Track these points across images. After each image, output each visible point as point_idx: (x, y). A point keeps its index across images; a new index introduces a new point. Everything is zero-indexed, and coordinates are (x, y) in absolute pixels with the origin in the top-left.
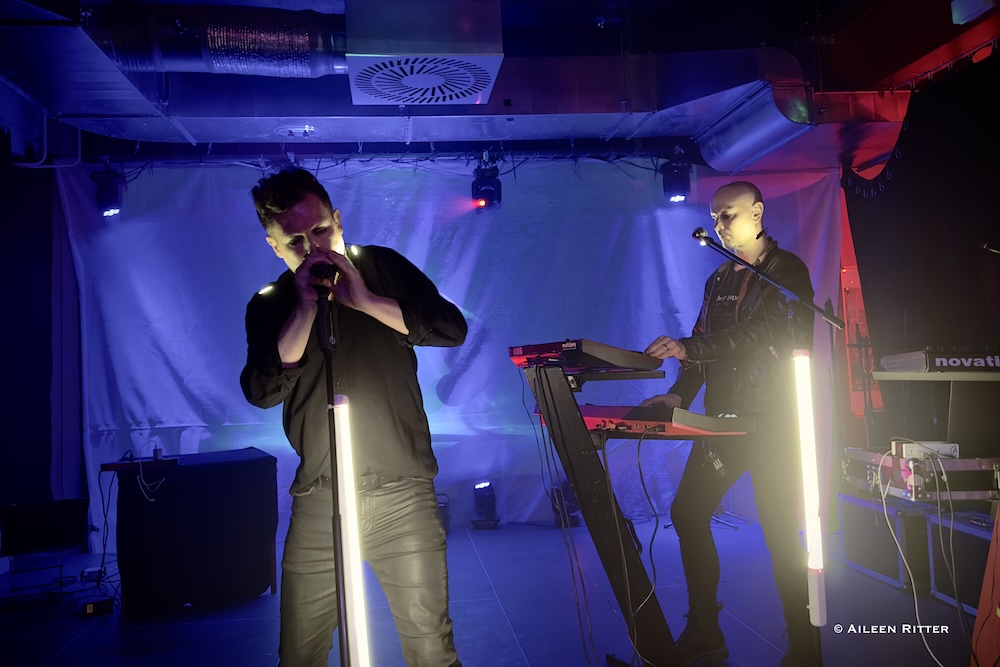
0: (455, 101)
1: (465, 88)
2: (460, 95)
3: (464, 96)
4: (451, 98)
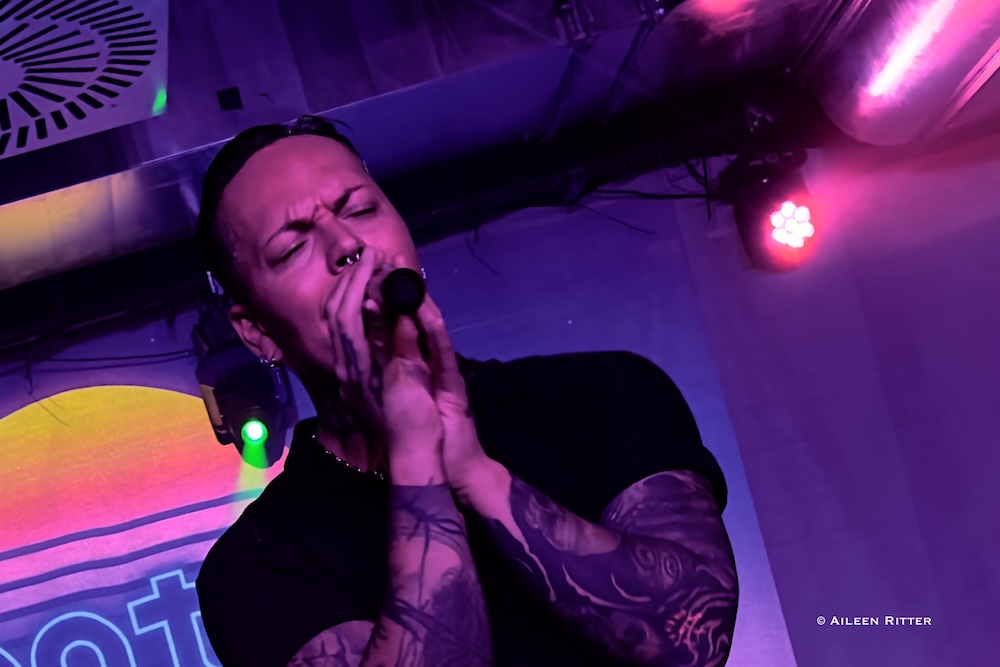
0: (76, 130)
1: (90, 79)
2: (81, 104)
3: (97, 105)
4: (61, 123)
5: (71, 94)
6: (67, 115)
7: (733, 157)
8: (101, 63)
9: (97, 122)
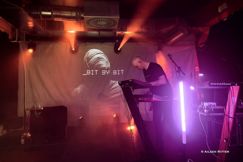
4: (108, 27)
5: (110, 26)
6: (109, 27)
7: (157, 43)
8: (113, 24)
9: (111, 28)
